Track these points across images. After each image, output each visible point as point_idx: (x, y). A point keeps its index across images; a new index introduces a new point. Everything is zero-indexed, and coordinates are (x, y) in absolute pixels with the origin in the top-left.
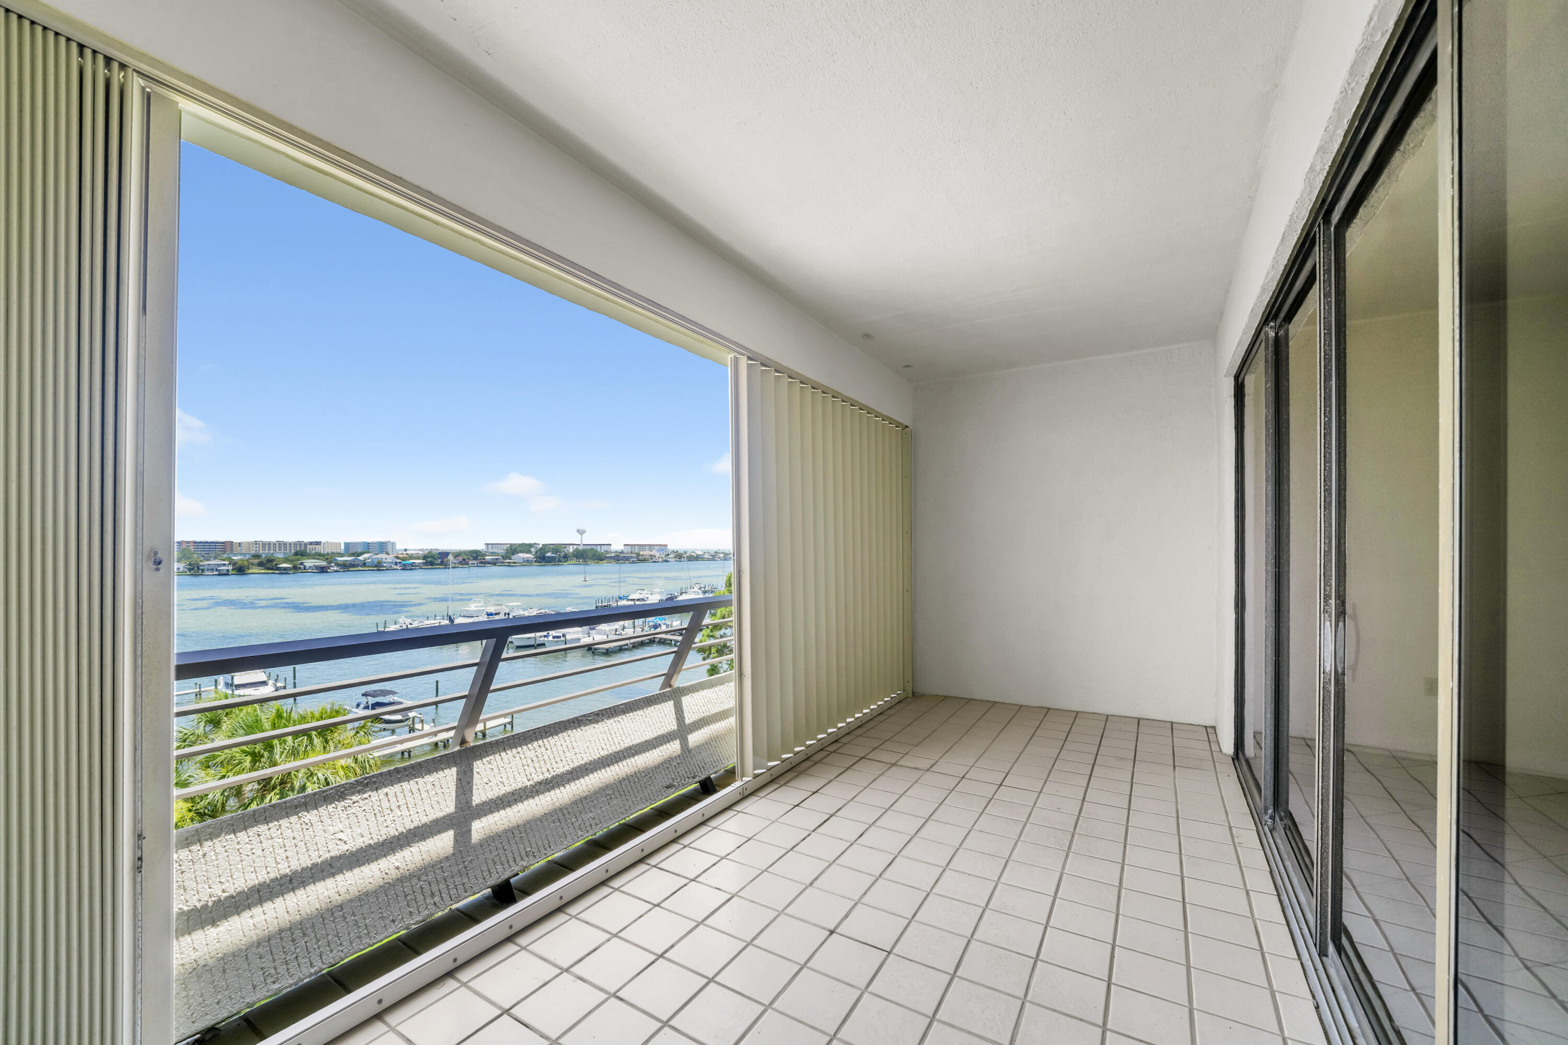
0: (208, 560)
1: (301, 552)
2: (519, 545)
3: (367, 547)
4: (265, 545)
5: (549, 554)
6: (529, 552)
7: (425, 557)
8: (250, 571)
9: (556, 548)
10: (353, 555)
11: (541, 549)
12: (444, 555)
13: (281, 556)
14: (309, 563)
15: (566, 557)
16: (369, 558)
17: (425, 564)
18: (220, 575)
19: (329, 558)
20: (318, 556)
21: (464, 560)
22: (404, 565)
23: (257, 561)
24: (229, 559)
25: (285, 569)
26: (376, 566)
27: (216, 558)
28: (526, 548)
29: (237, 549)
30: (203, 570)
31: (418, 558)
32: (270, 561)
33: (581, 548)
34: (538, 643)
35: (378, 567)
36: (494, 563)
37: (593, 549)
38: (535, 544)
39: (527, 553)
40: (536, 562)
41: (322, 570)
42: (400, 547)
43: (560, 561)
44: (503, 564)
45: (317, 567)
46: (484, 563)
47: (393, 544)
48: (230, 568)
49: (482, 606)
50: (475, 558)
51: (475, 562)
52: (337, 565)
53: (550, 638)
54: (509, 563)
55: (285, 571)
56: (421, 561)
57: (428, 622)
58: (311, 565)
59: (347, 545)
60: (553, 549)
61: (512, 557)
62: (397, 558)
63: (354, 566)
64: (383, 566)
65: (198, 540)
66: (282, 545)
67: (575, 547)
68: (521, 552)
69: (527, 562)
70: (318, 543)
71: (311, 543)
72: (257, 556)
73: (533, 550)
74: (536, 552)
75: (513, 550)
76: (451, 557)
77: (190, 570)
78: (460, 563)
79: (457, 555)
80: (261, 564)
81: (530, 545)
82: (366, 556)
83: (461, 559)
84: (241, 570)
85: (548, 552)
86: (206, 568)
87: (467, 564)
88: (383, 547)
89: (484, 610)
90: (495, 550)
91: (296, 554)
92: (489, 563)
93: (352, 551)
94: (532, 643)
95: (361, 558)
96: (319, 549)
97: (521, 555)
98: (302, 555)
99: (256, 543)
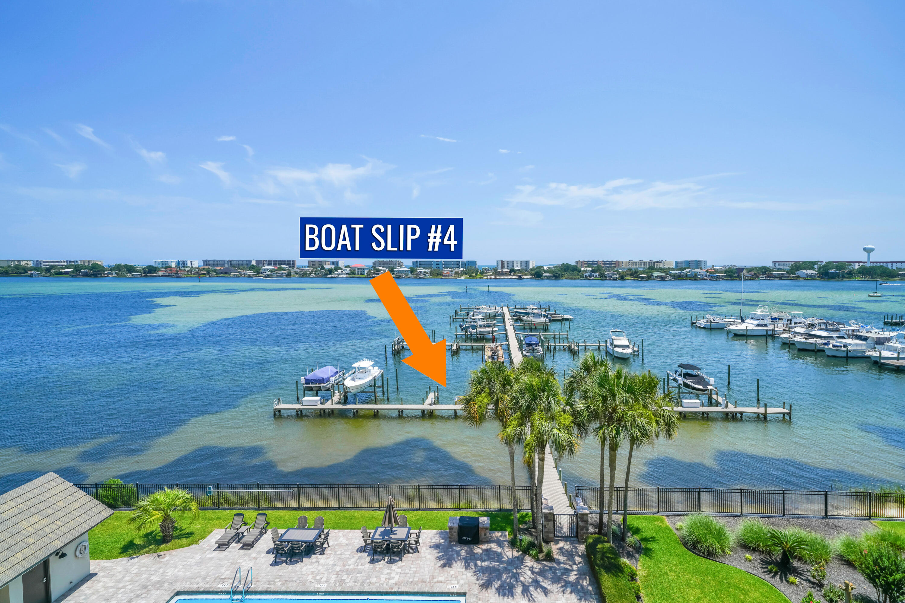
0: (609, 271)
1: (652, 267)
2: (803, 262)
3: (689, 264)
4: (635, 263)
5: (833, 271)
6: (813, 269)
7: (726, 272)
8: (627, 278)
9: (840, 265)
10: (680, 269)
11: (824, 266)
12: (741, 270)
13: (641, 269)
14: (656, 274)
15: (851, 274)
16: (689, 272)
17: (726, 277)
18: (613, 280)
19: (666, 271)
20: (660, 270)
21: (755, 274)
22: (712, 277)
23: (630, 272)
24: (617, 271)
25: (643, 277)
26: (694, 277)
27: (612, 270)
28: (810, 265)
29: (621, 266)
30: (606, 277)
31: (721, 272)
32: (636, 272)
33: (867, 265)
34: (817, 348)
35: (695, 278)
36: (780, 277)
37: (882, 266)
38: (819, 261)
39: (810, 269)
40: (818, 277)
41: (663, 279)
42: (709, 264)
43: (843, 277)
44: (788, 278)
45: (659, 277)
46: (771, 277)
47: (705, 262)
48: (618, 276)
49: (766, 312)
50: (764, 273)
51: (764, 276)
52: (671, 276)
53: (831, 346)
54: (793, 277)
55: (643, 279)
56: (723, 274)
57: (726, 320)
58: (657, 275)
59: (677, 263)
60: (837, 266)
61: (796, 273)
62: (707, 272)
63: (680, 277)
64: (698, 278)
65: (605, 260)
66: (642, 263)
67: (861, 264)
68: (805, 268)
69: (810, 277)
70: (661, 262)
71: (657, 262)
72: (630, 269)
73: (816, 267)
74: (819, 269)
75: (797, 266)
76: (745, 272)
77: (601, 277)
78: (752, 276)
79: (750, 270)
80: (632, 275)
81: (814, 263)
82: (688, 270)
83: (753, 273)
84: (622, 278)
85: (831, 269)
86: (607, 276)
87: (758, 277)
88: (698, 264)
89: (768, 315)
90: (781, 267)
91: (649, 268)
92: (775, 277)
93: (680, 267)
94: (813, 348)
95: (685, 272)
96: (662, 265)
97: (804, 271)
98: (652, 269)
99: (630, 262)
